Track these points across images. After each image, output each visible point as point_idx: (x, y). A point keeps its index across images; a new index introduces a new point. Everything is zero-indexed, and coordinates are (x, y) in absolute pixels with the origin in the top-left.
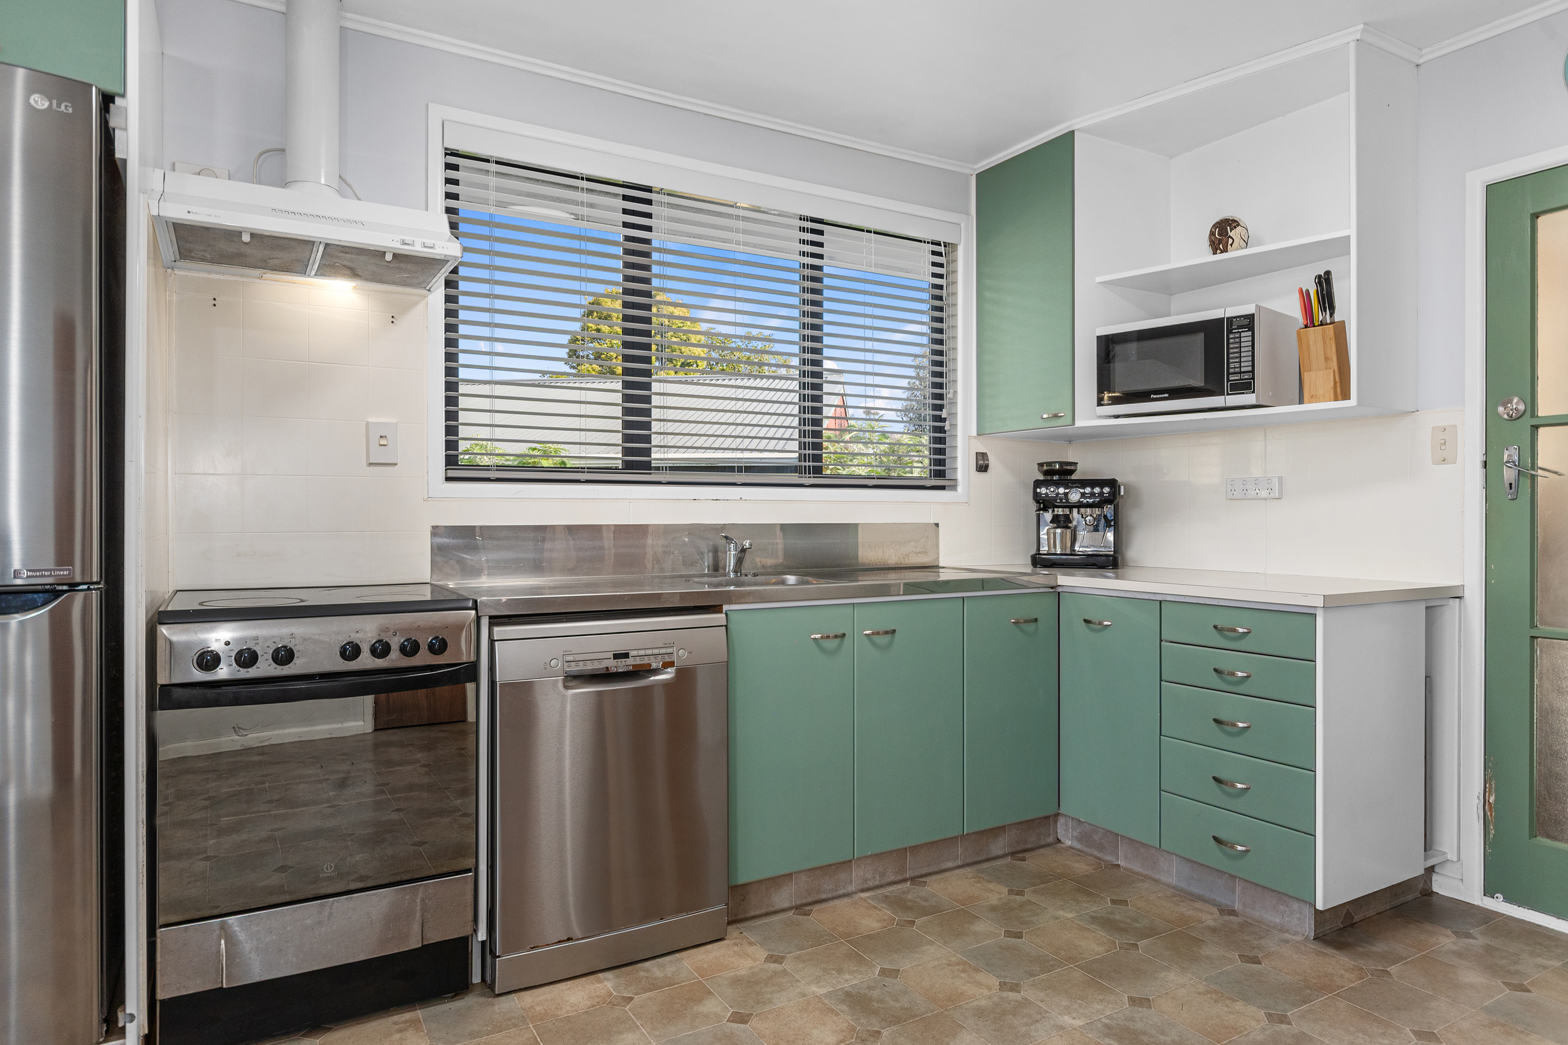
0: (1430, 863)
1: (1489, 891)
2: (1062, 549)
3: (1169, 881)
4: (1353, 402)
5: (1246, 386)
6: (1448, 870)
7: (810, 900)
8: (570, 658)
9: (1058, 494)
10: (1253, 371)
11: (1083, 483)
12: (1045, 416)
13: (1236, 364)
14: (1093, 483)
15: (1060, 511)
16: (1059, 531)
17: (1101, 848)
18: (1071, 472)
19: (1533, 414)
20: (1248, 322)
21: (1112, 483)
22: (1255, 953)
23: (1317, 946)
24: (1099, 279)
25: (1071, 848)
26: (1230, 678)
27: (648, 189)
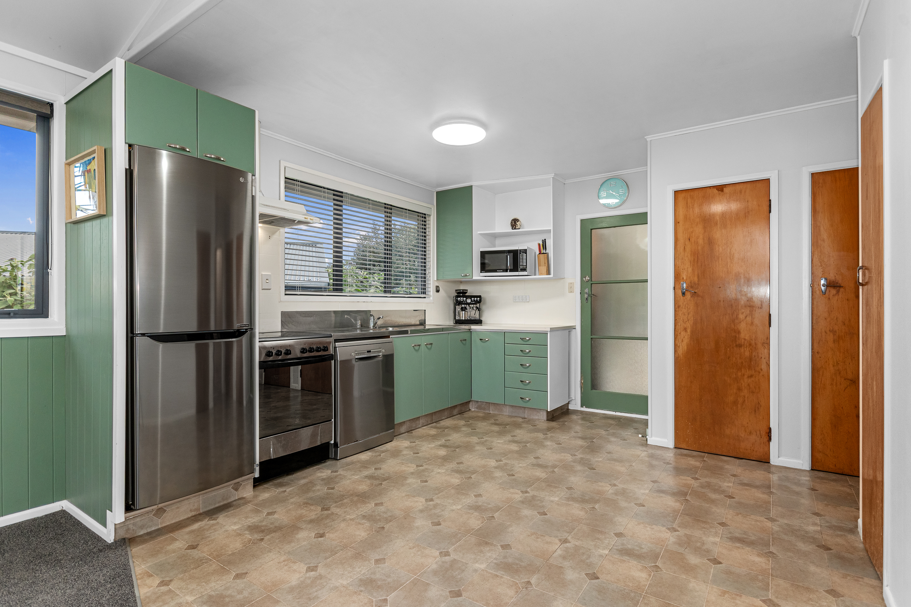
0: (569, 400)
1: (582, 406)
2: (464, 318)
3: (506, 414)
4: (551, 276)
5: (524, 270)
6: (572, 402)
7: (410, 430)
8: (357, 352)
9: (464, 300)
10: (526, 266)
11: (471, 297)
12: (462, 275)
13: (522, 263)
14: (474, 297)
15: (463, 306)
16: (463, 312)
17: (484, 409)
18: (466, 293)
19: (591, 281)
20: (525, 251)
21: (480, 297)
22: (535, 424)
23: (548, 422)
24: (479, 232)
25: (474, 411)
26: (525, 352)
27: (342, 192)
